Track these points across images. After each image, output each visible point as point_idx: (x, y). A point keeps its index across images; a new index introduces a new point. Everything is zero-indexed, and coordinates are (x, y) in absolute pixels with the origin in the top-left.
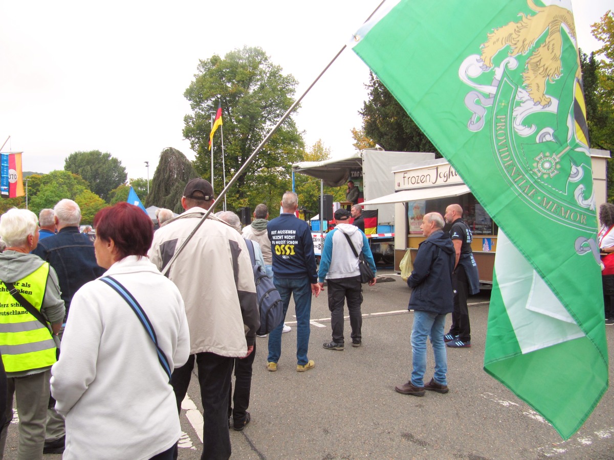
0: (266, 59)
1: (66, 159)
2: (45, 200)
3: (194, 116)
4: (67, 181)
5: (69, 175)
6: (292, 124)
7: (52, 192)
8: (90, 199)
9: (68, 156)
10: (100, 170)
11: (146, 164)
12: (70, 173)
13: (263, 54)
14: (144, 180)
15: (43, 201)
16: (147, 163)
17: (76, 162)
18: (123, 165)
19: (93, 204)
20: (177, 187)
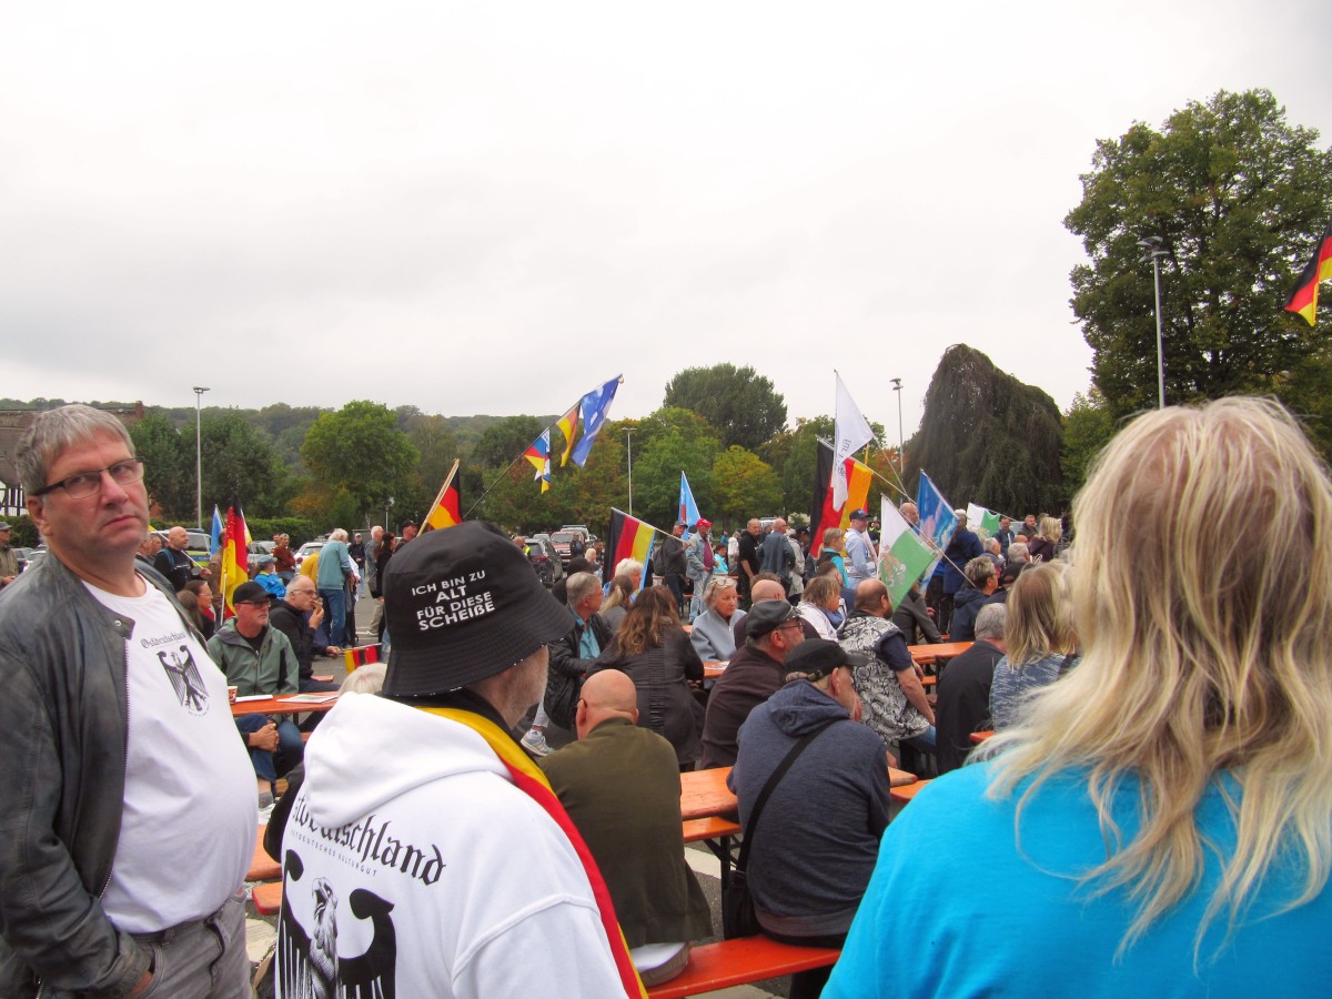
1: (668, 386)
2: (663, 469)
3: (1093, 268)
4: (686, 429)
5: (689, 417)
7: (672, 451)
8: (743, 463)
9: (670, 378)
10: (736, 404)
11: (894, 385)
12: (689, 413)
13: (1267, 107)
14: (829, 419)
15: (658, 472)
16: (897, 381)
17: (688, 390)
18: (776, 391)
19: (749, 473)
20: (985, 429)
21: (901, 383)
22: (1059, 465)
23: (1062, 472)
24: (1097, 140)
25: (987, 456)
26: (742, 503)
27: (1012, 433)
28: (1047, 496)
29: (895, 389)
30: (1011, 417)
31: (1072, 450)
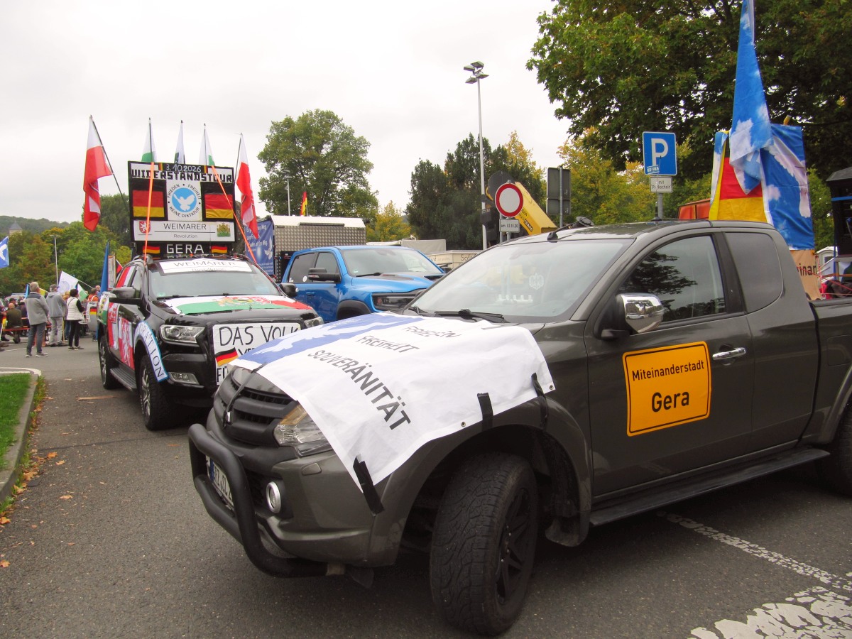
0: (338, 121)
2: (78, 260)
6: (364, 183)
7: (84, 249)
13: (335, 118)
15: (75, 261)
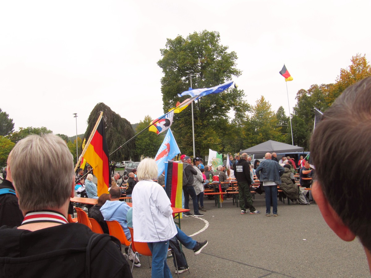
16: (75, 114)
19: (7, 146)
20: (111, 131)
21: (77, 115)
22: (134, 143)
23: (136, 145)
24: (167, 39)
25: (113, 140)
26: (5, 157)
27: (119, 133)
28: (132, 153)
29: (75, 117)
30: (119, 128)
31: (139, 139)
